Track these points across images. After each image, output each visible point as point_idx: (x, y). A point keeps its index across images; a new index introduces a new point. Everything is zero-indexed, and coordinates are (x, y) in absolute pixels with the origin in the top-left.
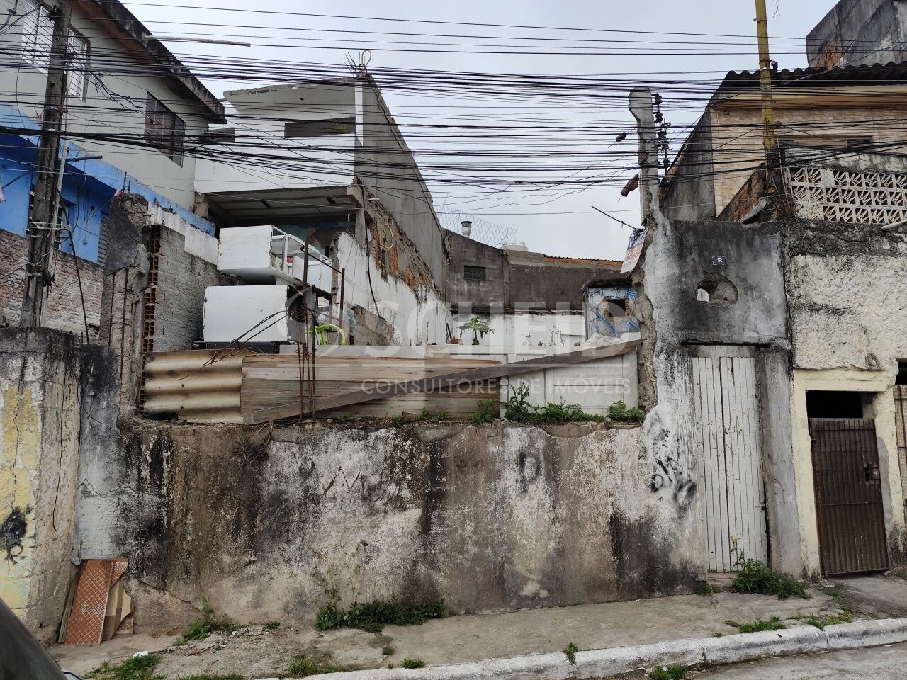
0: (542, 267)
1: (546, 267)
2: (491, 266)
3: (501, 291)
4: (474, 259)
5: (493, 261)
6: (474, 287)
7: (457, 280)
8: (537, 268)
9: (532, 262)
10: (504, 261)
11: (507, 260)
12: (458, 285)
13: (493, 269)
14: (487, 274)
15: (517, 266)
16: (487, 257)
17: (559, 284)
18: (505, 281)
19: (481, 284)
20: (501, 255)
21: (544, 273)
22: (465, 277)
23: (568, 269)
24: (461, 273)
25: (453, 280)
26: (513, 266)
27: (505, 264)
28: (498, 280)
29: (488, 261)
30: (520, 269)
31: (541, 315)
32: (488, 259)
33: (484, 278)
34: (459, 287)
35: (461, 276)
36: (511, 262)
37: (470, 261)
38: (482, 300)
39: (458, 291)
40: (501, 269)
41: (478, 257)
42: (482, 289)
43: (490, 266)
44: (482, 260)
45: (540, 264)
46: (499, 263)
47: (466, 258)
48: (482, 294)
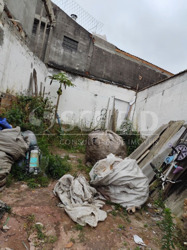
0: (113, 54)
1: (115, 54)
2: (83, 43)
3: (86, 61)
4: (72, 34)
5: (84, 39)
6: (68, 53)
7: (57, 44)
8: (110, 54)
9: (108, 49)
10: (91, 42)
11: (93, 42)
12: (57, 48)
13: (83, 45)
14: (79, 47)
15: (99, 48)
16: (81, 35)
17: (120, 67)
18: (89, 55)
19: (74, 53)
20: (90, 37)
21: (113, 58)
22: (63, 44)
23: (127, 60)
24: (61, 40)
25: (54, 43)
26: (96, 48)
27: (91, 44)
28: (85, 53)
29: (81, 38)
30: (100, 50)
31: (106, 83)
32: (82, 37)
33: (76, 49)
34: (57, 50)
35: (60, 42)
36: (96, 45)
37: (68, 34)
38: (72, 64)
39: (56, 52)
40: (89, 47)
41: (74, 33)
42: (73, 56)
43: (81, 42)
44: (77, 36)
45: (112, 52)
46: (88, 42)
47: (66, 31)
48: (73, 60)
